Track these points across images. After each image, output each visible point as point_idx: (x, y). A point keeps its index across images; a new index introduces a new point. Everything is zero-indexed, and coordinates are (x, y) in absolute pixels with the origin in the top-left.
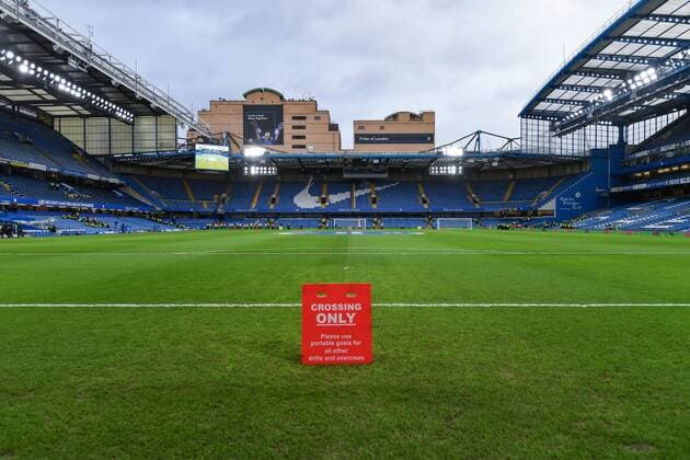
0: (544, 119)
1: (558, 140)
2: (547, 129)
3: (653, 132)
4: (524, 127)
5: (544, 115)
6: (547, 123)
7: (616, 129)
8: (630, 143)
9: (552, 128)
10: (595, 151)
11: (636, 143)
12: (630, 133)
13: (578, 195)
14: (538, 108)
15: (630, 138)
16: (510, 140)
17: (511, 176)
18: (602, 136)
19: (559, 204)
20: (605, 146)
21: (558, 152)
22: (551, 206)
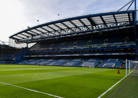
0: (14, 39)
1: (16, 44)
2: (14, 42)
3: (32, 46)
4: (10, 40)
5: (14, 38)
6: (14, 40)
7: (26, 44)
8: (28, 47)
9: (15, 42)
10: (23, 48)
11: (29, 47)
12: (28, 45)
13: (19, 57)
14: (14, 37)
15: (28, 46)
16: (3, 42)
17: (3, 51)
18: (24, 45)
19: (16, 58)
20: (24, 47)
21: (16, 47)
22: (14, 59)
